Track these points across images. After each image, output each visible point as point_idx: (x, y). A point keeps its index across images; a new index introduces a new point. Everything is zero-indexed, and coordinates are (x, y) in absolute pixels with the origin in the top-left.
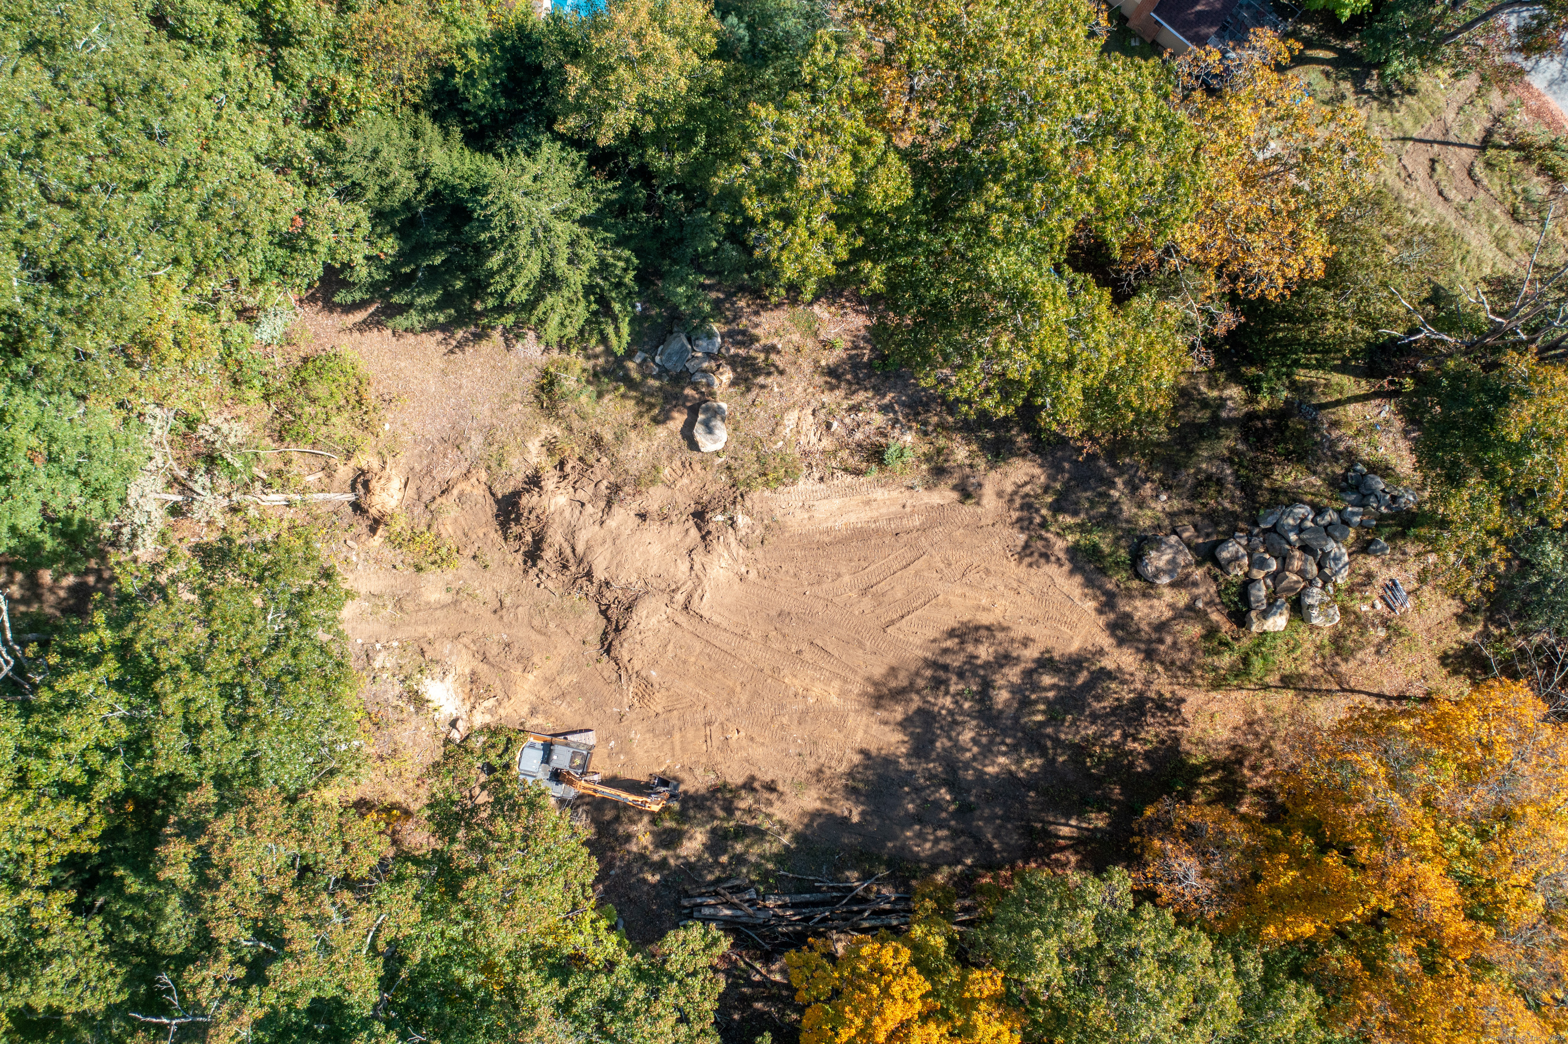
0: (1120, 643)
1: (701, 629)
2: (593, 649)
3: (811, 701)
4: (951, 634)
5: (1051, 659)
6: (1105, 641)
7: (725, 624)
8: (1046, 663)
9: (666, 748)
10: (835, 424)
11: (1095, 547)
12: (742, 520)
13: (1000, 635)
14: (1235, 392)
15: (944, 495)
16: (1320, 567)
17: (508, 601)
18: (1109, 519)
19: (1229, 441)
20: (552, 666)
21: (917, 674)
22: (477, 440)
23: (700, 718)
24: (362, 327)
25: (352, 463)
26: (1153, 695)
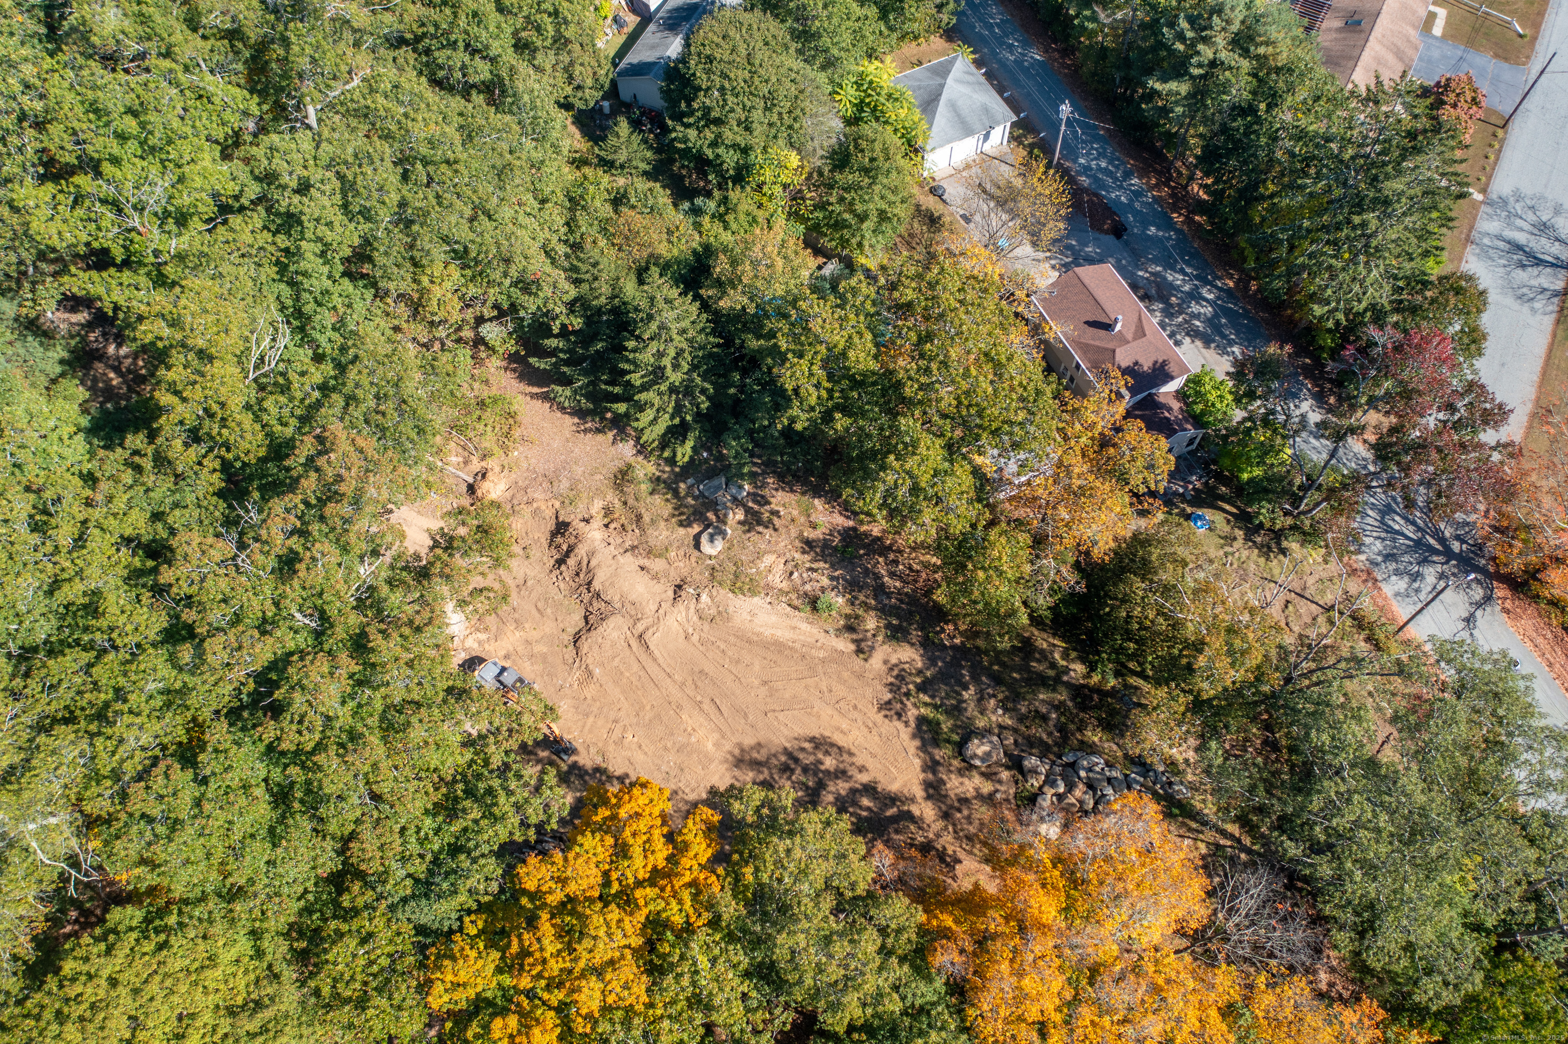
0: (929, 797)
1: (643, 657)
2: (567, 638)
3: (693, 739)
4: (812, 740)
5: (874, 789)
6: (919, 792)
7: (661, 661)
8: (870, 789)
9: (580, 724)
10: (796, 575)
11: (938, 724)
12: (704, 597)
13: (845, 756)
14: (1079, 668)
15: (845, 645)
16: (1096, 803)
17: (529, 583)
18: (956, 710)
19: (1062, 696)
20: (535, 635)
21: (775, 755)
22: (565, 484)
23: (612, 715)
24: (533, 396)
25: (484, 464)
26: (939, 847)
